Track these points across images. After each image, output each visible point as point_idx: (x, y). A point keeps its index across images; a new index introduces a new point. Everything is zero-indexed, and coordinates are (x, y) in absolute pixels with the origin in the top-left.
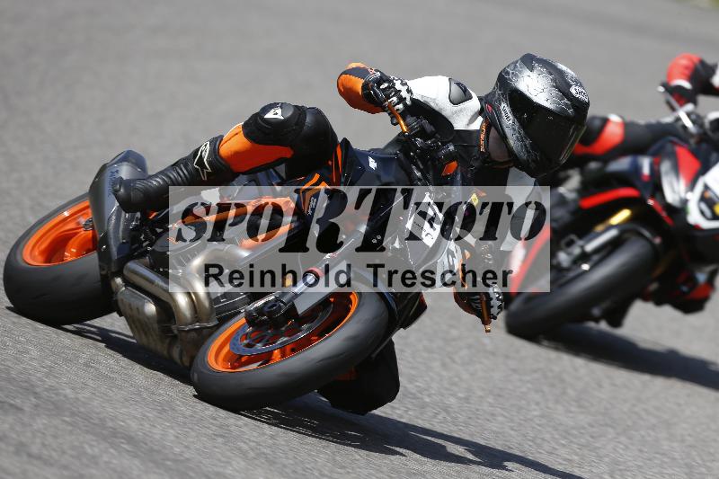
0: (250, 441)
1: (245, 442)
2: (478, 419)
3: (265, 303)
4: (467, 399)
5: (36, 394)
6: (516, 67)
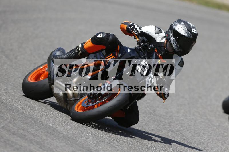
6: (175, 23)
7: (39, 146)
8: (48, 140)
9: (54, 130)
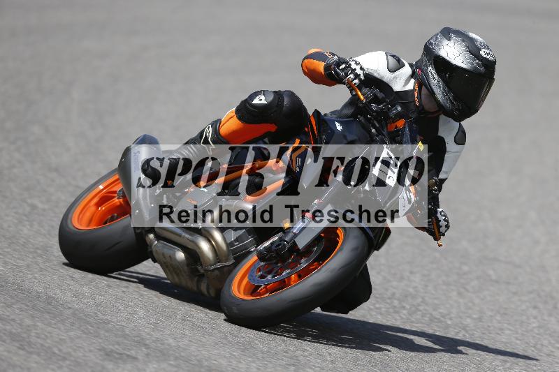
0: (315, 367)
1: (311, 368)
2: (490, 333)
3: (272, 243)
4: (480, 319)
5: (146, 345)
6: (437, 38)
7: (17, 345)
8: (38, 326)
9: (49, 300)
